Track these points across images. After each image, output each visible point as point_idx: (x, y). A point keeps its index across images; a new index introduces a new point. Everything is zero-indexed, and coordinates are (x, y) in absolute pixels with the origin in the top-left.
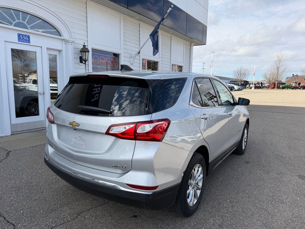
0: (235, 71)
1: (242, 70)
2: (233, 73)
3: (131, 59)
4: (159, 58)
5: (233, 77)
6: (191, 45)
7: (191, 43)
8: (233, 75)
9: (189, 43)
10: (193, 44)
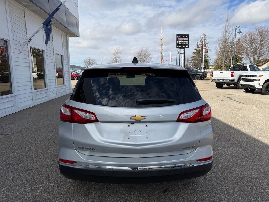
0: (85, 61)
1: (91, 60)
2: (83, 62)
3: (20, 47)
4: (44, 47)
5: (84, 66)
6: (66, 36)
7: (67, 34)
8: (83, 64)
9: (65, 34)
10: (68, 36)
